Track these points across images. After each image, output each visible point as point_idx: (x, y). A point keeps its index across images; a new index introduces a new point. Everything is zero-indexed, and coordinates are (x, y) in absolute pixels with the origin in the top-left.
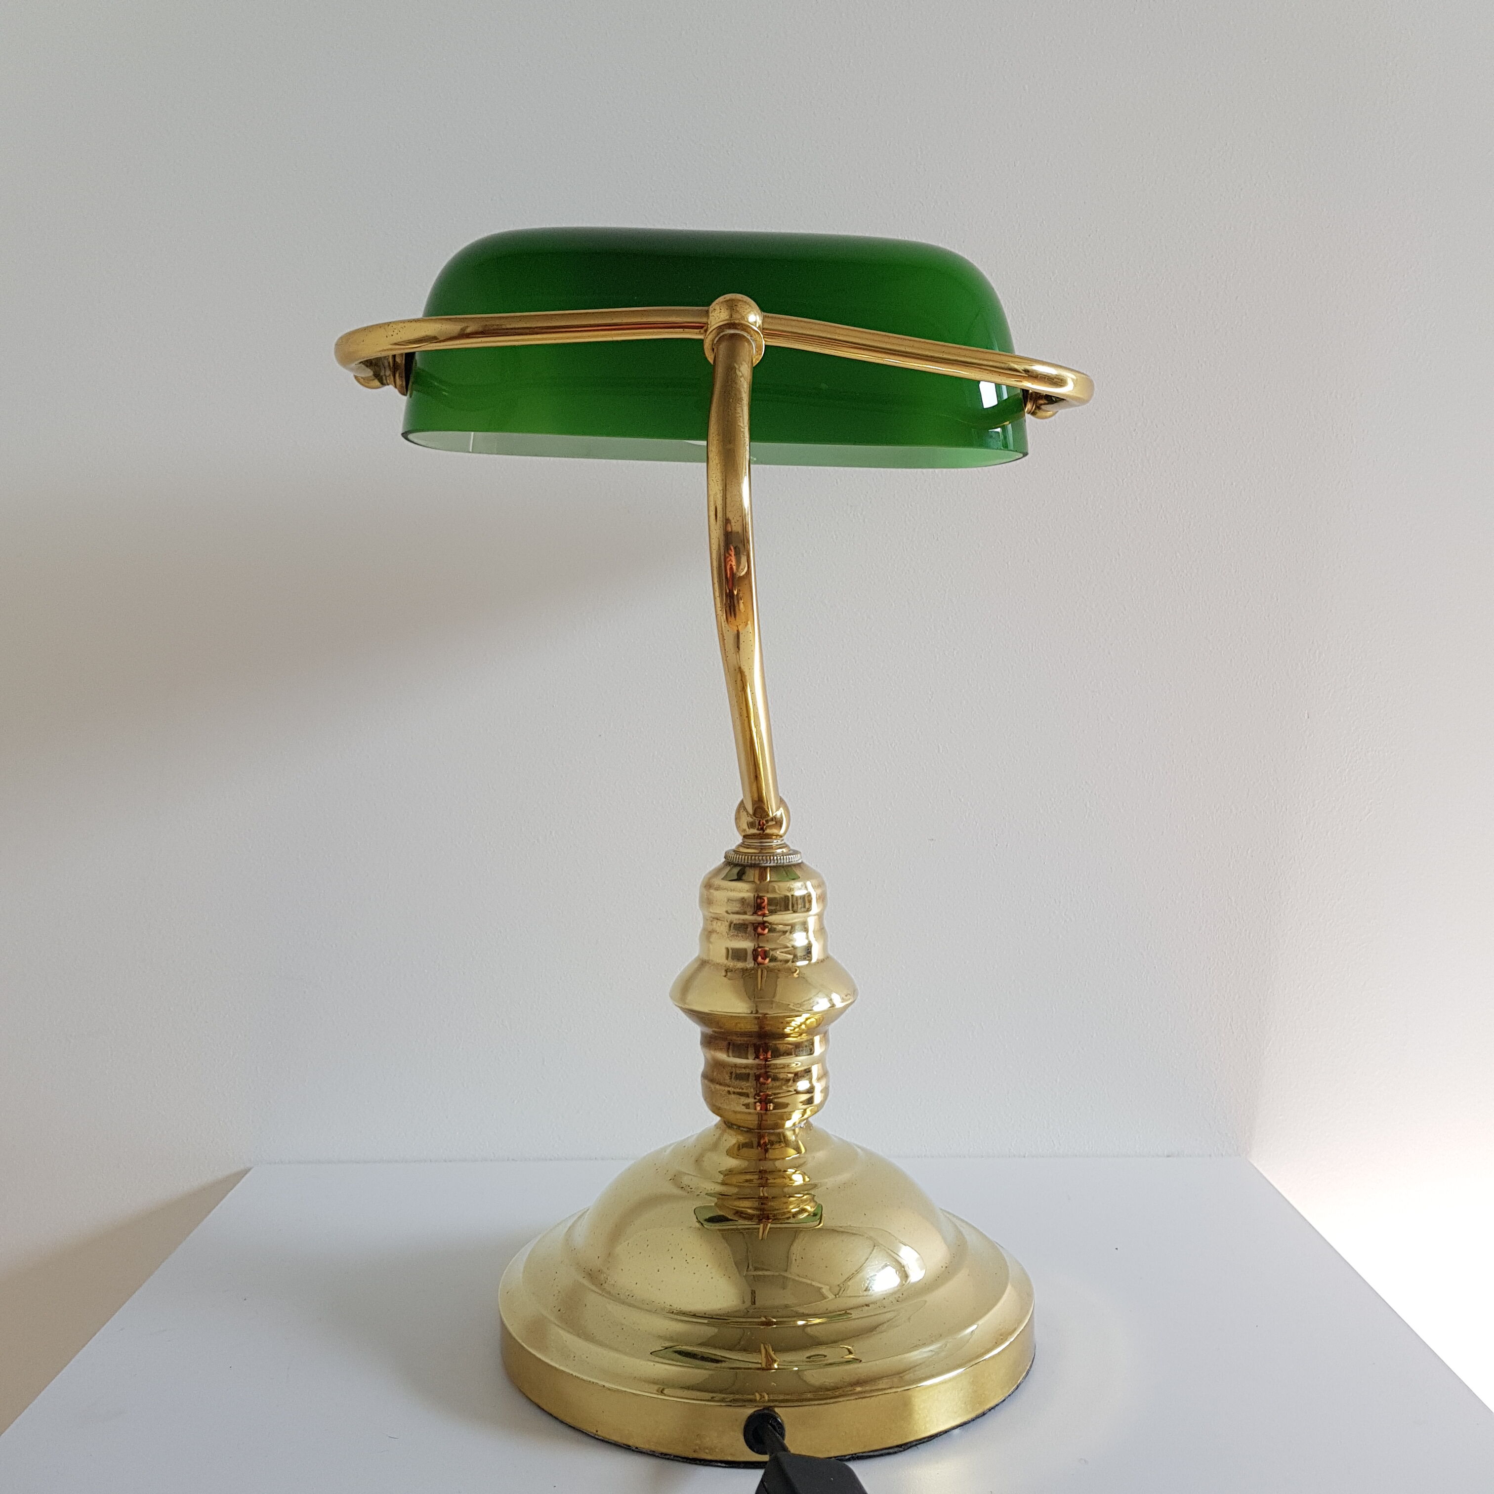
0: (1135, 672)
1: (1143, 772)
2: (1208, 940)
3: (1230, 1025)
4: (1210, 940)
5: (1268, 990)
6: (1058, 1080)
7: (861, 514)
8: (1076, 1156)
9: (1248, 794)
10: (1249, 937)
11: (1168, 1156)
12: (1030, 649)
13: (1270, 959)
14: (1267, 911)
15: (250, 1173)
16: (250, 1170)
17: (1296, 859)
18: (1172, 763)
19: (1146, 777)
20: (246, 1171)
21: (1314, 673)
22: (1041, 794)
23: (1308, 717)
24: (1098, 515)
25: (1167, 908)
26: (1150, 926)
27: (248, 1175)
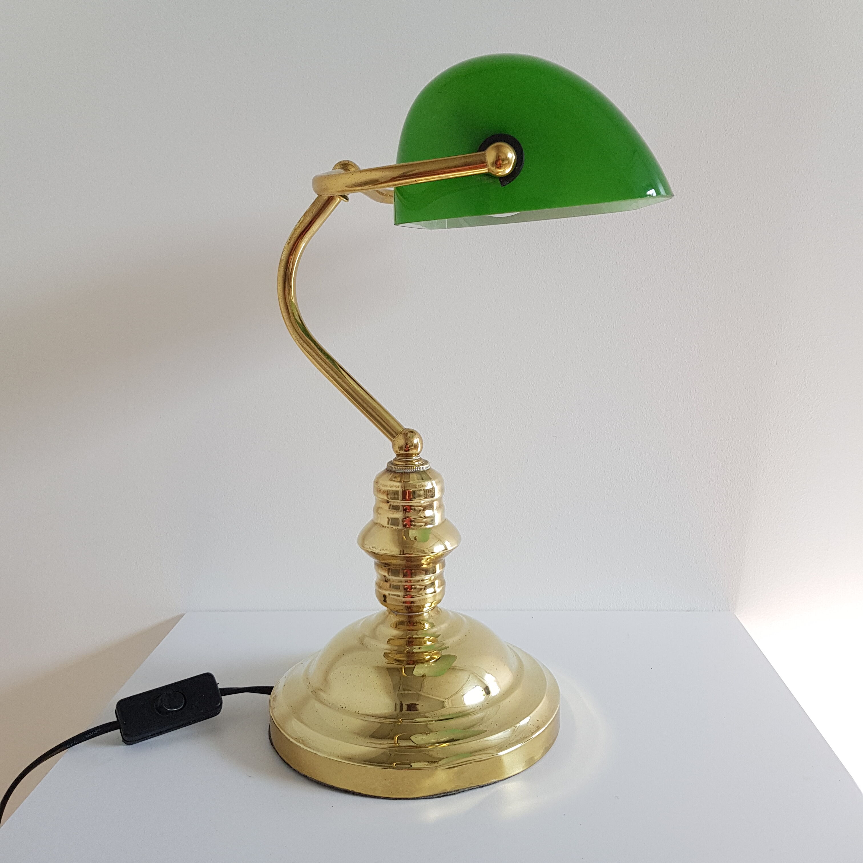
0: (674, 339)
1: (678, 397)
2: (714, 491)
3: (726, 539)
4: (715, 491)
5: (748, 519)
6: (626, 569)
7: (514, 249)
8: (636, 610)
9: (739, 409)
10: (738, 490)
11: (689, 611)
12: (613, 327)
13: (750, 502)
14: (749, 476)
15: (185, 616)
16: (184, 615)
17: (767, 445)
18: (695, 391)
19: (680, 400)
20: (182, 616)
21: (781, 338)
22: (618, 410)
23: (776, 364)
24: (653, 247)
25: (690, 474)
26: (680, 484)
27: (182, 619)
